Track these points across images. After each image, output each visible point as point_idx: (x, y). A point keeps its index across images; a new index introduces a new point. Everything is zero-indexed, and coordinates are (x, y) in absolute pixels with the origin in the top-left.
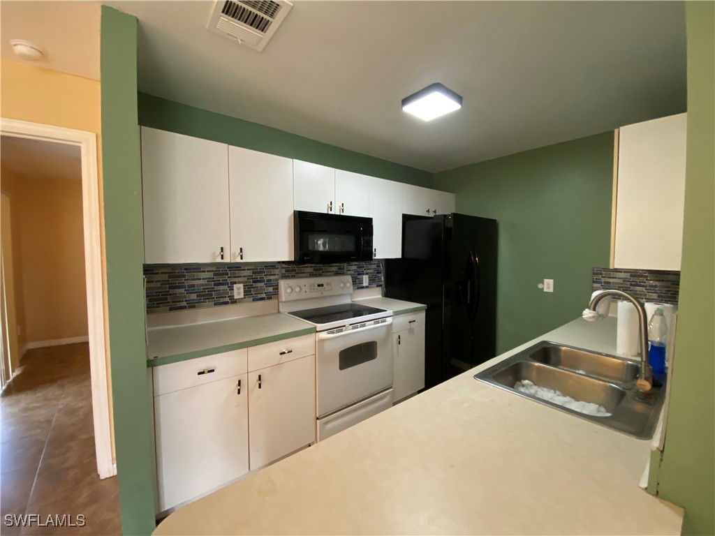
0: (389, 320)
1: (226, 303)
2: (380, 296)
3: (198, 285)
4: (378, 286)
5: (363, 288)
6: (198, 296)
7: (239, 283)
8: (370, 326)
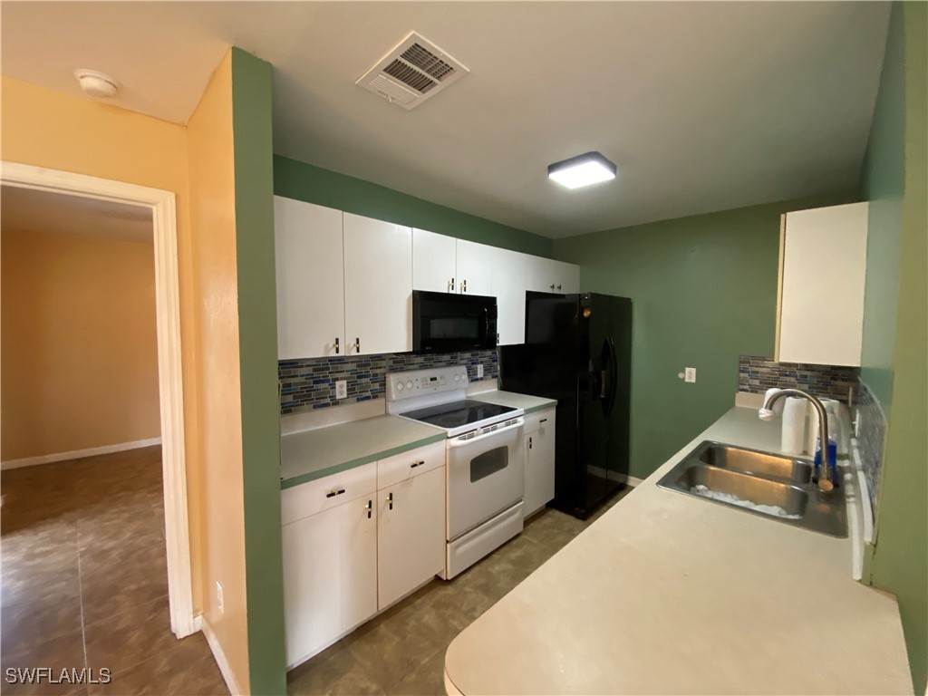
0: (521, 421)
1: (327, 405)
2: (496, 390)
3: (296, 384)
4: (493, 377)
5: (477, 380)
6: (294, 398)
7: (342, 379)
8: (502, 429)
